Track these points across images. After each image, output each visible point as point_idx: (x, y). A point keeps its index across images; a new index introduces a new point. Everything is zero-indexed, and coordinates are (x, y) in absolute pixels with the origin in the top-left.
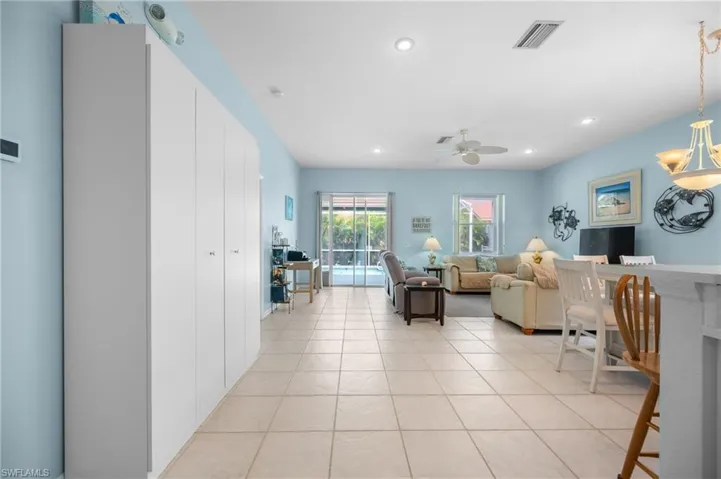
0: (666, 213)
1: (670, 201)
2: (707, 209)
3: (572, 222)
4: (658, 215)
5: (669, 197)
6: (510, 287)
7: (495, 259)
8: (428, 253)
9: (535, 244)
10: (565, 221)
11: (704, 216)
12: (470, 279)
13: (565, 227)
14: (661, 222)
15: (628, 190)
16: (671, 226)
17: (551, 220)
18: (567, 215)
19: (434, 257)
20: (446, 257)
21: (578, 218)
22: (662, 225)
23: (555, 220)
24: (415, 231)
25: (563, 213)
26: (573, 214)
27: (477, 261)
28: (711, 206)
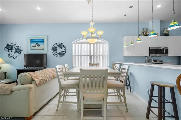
0: (55, 51)
1: (56, 47)
3: (19, 51)
4: (53, 51)
6: (11, 92)
11: (64, 52)
13: (15, 53)
15: (43, 42)
17: (6, 49)
18: (16, 48)
21: (21, 50)
22: (54, 54)
23: (8, 50)
25: (14, 47)
26: (19, 48)
28: (66, 50)
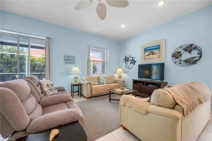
0: (178, 58)
2: (199, 55)
3: (133, 62)
4: (174, 59)
5: (179, 51)
6: (147, 112)
7: (105, 78)
8: (73, 76)
9: (120, 70)
10: (130, 61)
11: (197, 59)
12: (96, 89)
13: (130, 64)
14: (175, 61)
15: (159, 48)
16: (180, 63)
17: (124, 61)
18: (131, 59)
19: (77, 78)
20: (84, 77)
22: (175, 63)
23: (126, 61)
24: (66, 63)
25: (129, 58)
26: (134, 59)
27: (98, 79)
28: (200, 54)
